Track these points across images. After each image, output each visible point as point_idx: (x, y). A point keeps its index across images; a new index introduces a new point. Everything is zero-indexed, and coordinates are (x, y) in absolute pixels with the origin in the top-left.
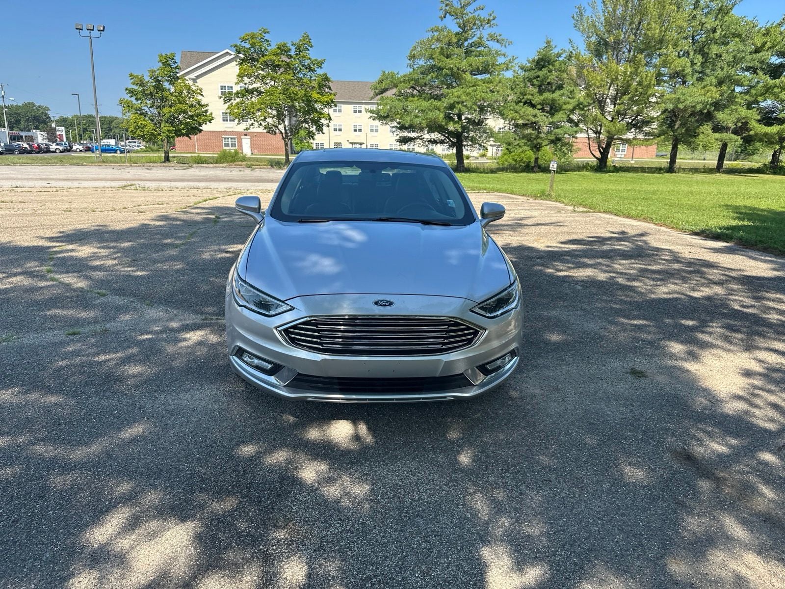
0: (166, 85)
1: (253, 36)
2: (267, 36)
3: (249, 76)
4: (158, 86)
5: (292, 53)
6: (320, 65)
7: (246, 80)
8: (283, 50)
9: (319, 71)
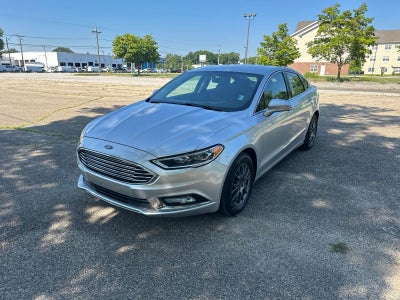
0: (280, 40)
1: (330, 9)
2: (338, 8)
3: (325, 32)
4: (276, 40)
5: (353, 16)
6: (370, 21)
7: (323, 33)
8: (347, 15)
9: (369, 25)
